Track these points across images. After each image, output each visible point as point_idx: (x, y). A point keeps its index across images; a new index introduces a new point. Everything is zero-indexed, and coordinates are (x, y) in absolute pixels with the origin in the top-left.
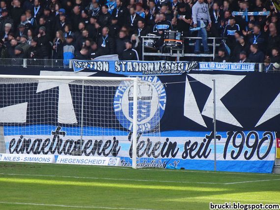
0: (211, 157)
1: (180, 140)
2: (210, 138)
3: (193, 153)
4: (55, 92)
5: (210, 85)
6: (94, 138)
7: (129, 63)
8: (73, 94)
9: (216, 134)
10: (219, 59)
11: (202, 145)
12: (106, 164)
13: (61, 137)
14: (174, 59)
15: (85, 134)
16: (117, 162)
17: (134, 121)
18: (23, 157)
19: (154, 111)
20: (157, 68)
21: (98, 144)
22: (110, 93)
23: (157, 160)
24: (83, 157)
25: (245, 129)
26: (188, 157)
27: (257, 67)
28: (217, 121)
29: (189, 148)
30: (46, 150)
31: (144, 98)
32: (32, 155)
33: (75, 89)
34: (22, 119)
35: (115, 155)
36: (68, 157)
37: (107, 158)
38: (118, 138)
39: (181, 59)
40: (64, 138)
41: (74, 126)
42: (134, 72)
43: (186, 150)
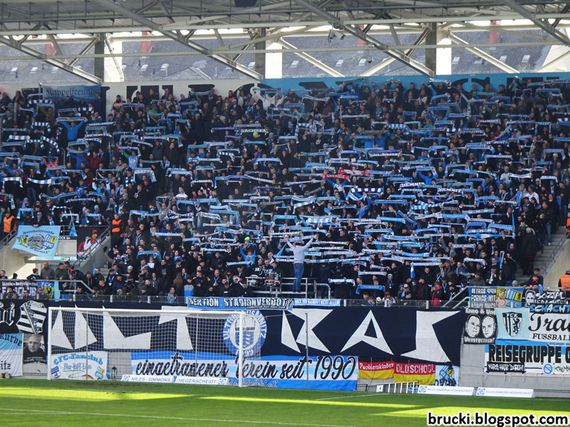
0: (304, 378)
1: (279, 364)
2: (303, 362)
3: (289, 374)
4: (173, 324)
5: (304, 318)
6: (206, 362)
7: (236, 300)
8: (189, 326)
9: (308, 358)
10: (311, 296)
11: (297, 367)
12: (216, 383)
13: (179, 360)
14: (274, 296)
15: (199, 358)
16: (225, 381)
17: (240, 348)
18: (148, 378)
19: (256, 340)
20: (259, 304)
21: (210, 367)
22: (218, 325)
23: (259, 381)
24: (198, 378)
25: (333, 354)
26: (285, 378)
27: (342, 302)
28: (309, 348)
29: (285, 370)
30: (167, 371)
31: (248, 329)
32: (155, 376)
33: (190, 321)
34: (147, 346)
35: (224, 376)
36: (185, 377)
37: (218, 379)
38: (226, 362)
39: (279, 296)
40: (182, 362)
41: (189, 351)
42: (240, 307)
43: (283, 372)
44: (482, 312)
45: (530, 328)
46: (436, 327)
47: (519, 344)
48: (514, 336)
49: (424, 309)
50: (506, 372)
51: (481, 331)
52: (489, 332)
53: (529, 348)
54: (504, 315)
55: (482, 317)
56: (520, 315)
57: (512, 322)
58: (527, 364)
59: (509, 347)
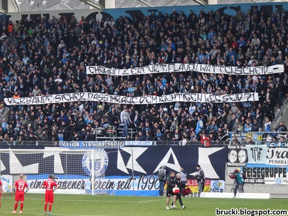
0: (131, 189)
1: (116, 180)
2: (131, 179)
3: (122, 187)
4: (52, 158)
5: (130, 153)
6: (73, 180)
7: (89, 142)
8: (61, 159)
9: (134, 177)
11: (127, 183)
12: (79, 193)
13: (56, 180)
14: (112, 140)
15: (67, 178)
16: (83, 192)
17: (93, 171)
18: (37, 191)
19: (102, 166)
20: (103, 145)
21: (74, 183)
22: (80, 157)
23: (104, 191)
24: (67, 190)
25: (148, 175)
26: (120, 189)
27: (153, 143)
28: (134, 171)
31: (97, 160)
32: (41, 189)
33: (62, 156)
34: (36, 171)
35: (83, 188)
37: (79, 190)
38: (84, 180)
39: (115, 140)
40: (58, 181)
41: (62, 174)
42: (92, 147)
43: (119, 185)
44: (238, 147)
45: (267, 157)
46: (210, 157)
47: (261, 167)
48: (258, 162)
49: (203, 146)
50: (253, 183)
51: (238, 159)
52: (242, 159)
53: (267, 169)
54: (252, 149)
55: (238, 150)
56: (261, 149)
57: (257, 153)
58: (266, 179)
59: (255, 168)
